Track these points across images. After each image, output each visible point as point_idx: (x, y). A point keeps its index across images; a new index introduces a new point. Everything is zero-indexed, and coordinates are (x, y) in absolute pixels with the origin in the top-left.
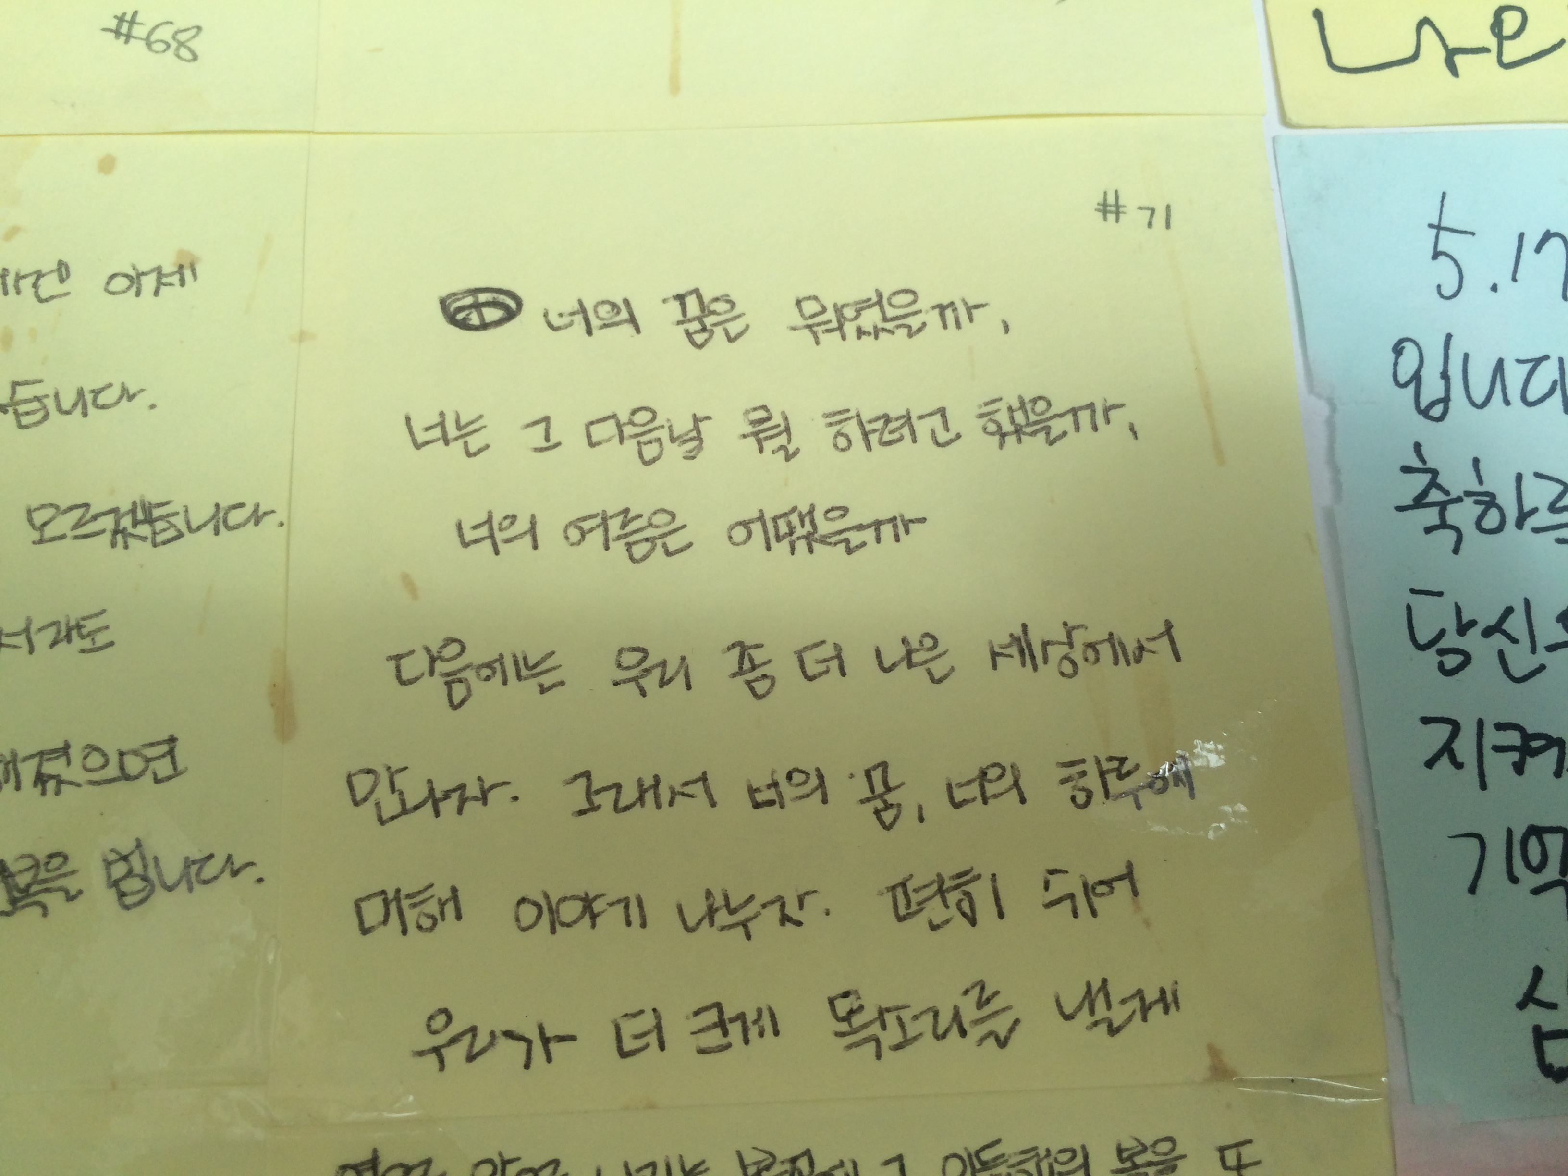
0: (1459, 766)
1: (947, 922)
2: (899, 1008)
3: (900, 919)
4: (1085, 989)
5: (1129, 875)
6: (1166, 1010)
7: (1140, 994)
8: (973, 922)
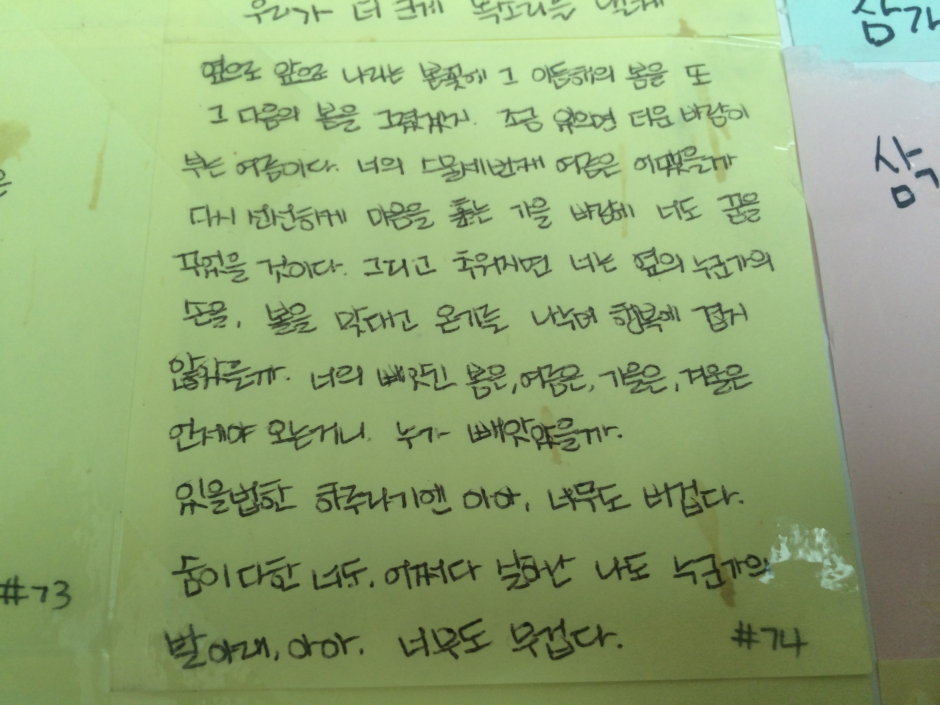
2: (509, 3)
6: (657, 6)
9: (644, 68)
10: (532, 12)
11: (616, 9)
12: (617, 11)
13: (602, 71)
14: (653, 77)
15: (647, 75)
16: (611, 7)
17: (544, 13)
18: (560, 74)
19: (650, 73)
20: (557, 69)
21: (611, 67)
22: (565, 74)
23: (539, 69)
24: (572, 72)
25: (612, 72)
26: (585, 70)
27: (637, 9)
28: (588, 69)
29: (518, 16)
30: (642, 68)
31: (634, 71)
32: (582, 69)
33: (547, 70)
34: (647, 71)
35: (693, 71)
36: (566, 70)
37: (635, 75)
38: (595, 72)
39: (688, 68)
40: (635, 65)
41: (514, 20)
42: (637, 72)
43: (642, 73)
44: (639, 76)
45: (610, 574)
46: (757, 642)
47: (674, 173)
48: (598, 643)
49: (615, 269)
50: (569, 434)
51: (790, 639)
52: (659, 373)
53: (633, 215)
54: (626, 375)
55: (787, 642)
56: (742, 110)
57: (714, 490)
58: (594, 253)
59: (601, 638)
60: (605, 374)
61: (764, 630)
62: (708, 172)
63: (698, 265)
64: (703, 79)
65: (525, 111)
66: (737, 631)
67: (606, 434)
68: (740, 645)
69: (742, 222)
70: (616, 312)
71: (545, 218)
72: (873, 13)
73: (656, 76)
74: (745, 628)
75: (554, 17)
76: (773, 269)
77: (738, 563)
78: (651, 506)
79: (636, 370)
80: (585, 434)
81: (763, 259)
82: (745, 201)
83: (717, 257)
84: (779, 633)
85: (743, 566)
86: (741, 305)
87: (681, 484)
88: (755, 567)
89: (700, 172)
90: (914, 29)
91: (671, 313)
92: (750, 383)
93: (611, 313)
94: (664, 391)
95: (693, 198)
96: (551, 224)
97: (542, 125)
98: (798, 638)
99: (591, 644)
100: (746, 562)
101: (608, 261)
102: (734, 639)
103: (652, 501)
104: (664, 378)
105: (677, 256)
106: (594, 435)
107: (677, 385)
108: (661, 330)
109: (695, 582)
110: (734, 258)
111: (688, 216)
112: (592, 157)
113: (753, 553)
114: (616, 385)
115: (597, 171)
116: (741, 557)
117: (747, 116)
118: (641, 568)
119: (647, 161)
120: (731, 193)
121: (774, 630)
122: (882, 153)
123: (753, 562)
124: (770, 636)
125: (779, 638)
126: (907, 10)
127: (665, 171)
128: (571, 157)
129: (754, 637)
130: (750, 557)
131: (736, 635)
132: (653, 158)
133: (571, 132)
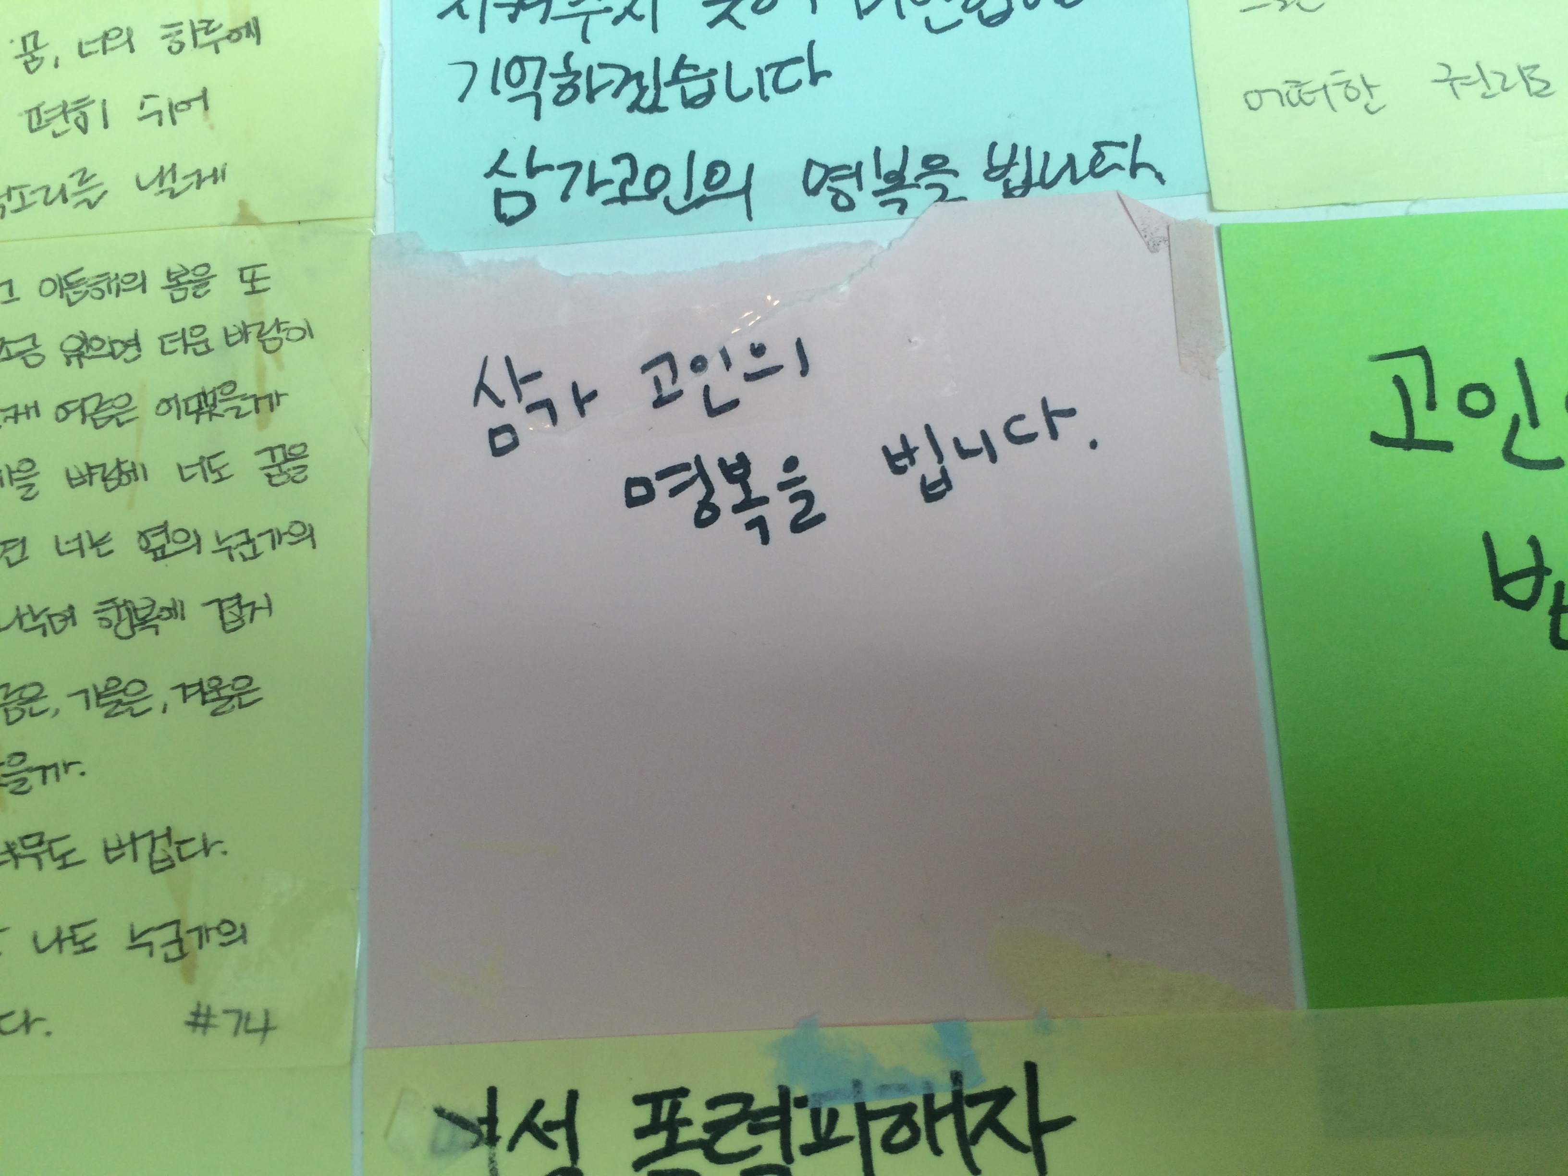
0: (464, 17)
1: (66, 131)
2: (22, 187)
3: (32, 131)
4: (159, 170)
5: (204, 96)
6: (215, 182)
7: (198, 172)
8: (85, 131)
9: (187, 272)
10: (49, 200)
11: (161, 189)
12: (162, 192)
13: (131, 278)
14: (197, 284)
15: (190, 282)
16: (156, 187)
17: (65, 200)
18: (76, 285)
19: (193, 278)
20: (72, 279)
21: (143, 272)
22: (83, 284)
23: (49, 279)
24: (90, 282)
25: (144, 279)
26: (109, 278)
27: (188, 188)
28: (113, 276)
29: (30, 205)
30: (184, 272)
31: (173, 276)
32: (106, 277)
33: (60, 280)
34: (190, 277)
35: (248, 275)
36: (84, 278)
37: (175, 283)
38: (122, 281)
39: (242, 270)
40: (175, 268)
41: (24, 212)
42: (176, 278)
43: (182, 280)
44: (179, 284)
45: (49, 947)
46: (215, 1026)
47: (204, 418)
48: (23, 1029)
49: (111, 552)
50: (21, 772)
51: (257, 1022)
52: (144, 690)
53: (146, 478)
54: (103, 694)
55: (252, 1025)
56: (306, 328)
57: (193, 839)
58: (88, 532)
59: (27, 1024)
60: (76, 694)
61: (226, 1012)
62: (247, 417)
63: (220, 543)
64: (259, 285)
65: (25, 339)
66: (193, 1014)
67: (66, 772)
68: (194, 1031)
69: (283, 483)
70: (103, 610)
71: (32, 486)
72: (513, 175)
73: (200, 283)
74: (203, 1010)
75: (77, 205)
76: (314, 547)
77: (207, 930)
78: (110, 861)
79: (116, 686)
80: (39, 773)
81: (304, 533)
82: (290, 454)
83: (246, 531)
84: (244, 1016)
85: (213, 934)
86: (266, 595)
87: (151, 833)
88: (228, 934)
89: (237, 416)
90: (565, 197)
91: (175, 609)
92: (260, 699)
93: (96, 612)
94: (148, 713)
95: (224, 452)
96: (37, 494)
97: (44, 357)
98: (267, 1021)
99: (15, 1031)
100: (218, 928)
101: (104, 541)
102: (188, 1023)
103: (112, 854)
104: (151, 696)
105: (195, 532)
106: (51, 773)
107: (165, 705)
108: (157, 633)
109: (151, 954)
110: (267, 532)
111: (216, 476)
112: (104, 400)
113: (227, 918)
114: (88, 708)
115: (107, 419)
116: (213, 922)
117: (312, 336)
118: (88, 939)
119: (173, 403)
120: (273, 444)
121: (239, 1012)
122: (486, 381)
123: (226, 928)
124: (232, 1019)
125: (244, 1020)
126: (562, 167)
127: (194, 416)
128: (77, 401)
129: (212, 1021)
130: (224, 922)
131: (191, 1019)
132: (180, 398)
133: (81, 366)
